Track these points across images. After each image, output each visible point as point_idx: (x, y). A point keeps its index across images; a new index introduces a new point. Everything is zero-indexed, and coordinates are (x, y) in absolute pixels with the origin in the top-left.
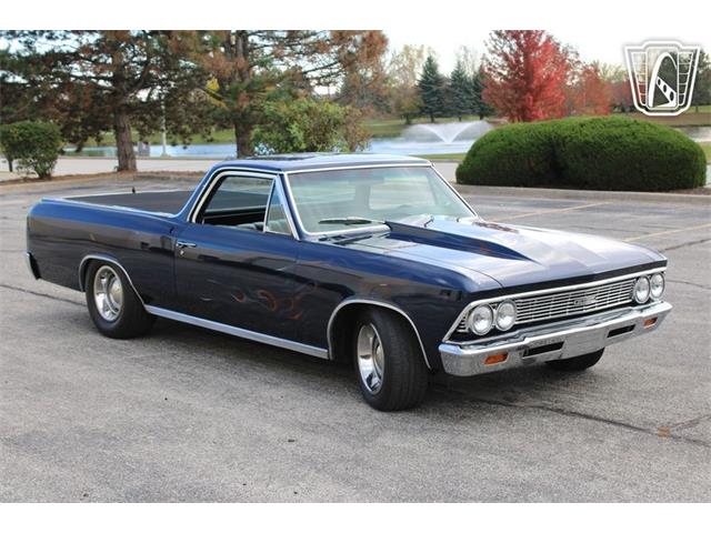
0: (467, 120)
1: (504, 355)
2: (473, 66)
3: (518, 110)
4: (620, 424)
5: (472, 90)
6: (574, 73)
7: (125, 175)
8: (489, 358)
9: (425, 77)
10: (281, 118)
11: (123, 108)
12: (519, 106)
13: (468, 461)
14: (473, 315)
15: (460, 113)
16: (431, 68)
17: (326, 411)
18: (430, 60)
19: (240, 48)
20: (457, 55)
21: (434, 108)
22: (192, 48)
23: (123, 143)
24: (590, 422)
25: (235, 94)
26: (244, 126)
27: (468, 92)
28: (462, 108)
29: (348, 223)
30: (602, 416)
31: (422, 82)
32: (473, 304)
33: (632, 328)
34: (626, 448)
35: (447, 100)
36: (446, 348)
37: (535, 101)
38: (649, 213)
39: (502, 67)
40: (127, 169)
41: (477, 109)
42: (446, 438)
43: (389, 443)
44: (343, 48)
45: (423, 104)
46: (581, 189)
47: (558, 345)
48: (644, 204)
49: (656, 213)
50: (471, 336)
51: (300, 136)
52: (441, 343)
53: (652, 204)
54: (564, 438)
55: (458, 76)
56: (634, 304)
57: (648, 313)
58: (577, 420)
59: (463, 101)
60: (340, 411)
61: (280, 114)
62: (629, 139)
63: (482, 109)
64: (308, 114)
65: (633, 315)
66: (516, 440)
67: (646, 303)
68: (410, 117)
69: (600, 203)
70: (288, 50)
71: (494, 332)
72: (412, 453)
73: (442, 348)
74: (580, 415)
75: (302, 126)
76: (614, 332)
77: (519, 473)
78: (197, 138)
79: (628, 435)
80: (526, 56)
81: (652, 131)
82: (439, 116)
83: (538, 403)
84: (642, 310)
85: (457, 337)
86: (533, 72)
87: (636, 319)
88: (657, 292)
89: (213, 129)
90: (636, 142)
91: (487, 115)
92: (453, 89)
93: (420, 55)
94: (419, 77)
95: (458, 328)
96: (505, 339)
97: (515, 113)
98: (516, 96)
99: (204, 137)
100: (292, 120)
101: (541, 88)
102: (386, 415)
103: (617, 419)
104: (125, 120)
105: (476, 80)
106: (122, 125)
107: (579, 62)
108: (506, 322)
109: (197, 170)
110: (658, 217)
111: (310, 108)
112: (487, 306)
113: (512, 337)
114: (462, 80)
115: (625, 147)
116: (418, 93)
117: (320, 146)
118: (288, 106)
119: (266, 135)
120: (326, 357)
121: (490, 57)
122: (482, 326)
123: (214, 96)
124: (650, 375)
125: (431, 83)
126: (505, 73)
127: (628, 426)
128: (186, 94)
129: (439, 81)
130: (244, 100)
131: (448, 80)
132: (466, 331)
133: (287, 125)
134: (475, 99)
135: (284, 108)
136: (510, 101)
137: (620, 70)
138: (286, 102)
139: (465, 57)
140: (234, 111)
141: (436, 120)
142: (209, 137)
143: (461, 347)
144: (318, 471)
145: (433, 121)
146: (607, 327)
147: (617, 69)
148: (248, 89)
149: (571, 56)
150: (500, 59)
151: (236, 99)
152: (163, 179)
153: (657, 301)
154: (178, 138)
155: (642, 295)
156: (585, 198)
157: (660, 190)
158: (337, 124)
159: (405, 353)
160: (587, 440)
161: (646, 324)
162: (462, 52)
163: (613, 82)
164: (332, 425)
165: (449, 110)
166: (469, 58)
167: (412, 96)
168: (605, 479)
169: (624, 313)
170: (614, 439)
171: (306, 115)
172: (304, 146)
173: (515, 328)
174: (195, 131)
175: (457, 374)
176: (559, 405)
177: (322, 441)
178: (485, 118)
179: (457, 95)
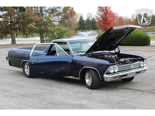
0: (90, 31)
1: (116, 77)
2: (91, 18)
3: (104, 28)
4: (139, 91)
5: (91, 23)
6: (117, 19)
7: (14, 45)
8: (113, 78)
9: (80, 21)
10: (52, 31)
11: (13, 29)
12: (104, 27)
13: (111, 97)
14: (110, 69)
15: (88, 29)
16: (81, 18)
17: (80, 90)
18: (81, 16)
19: (41, 14)
20: (87, 15)
21: (82, 28)
22: (30, 15)
23: (13, 37)
24: (133, 90)
25: (40, 25)
26: (42, 32)
27: (90, 24)
28: (89, 28)
29: (82, 52)
30: (135, 89)
31: (79, 22)
32: (110, 67)
33: (140, 72)
34: (141, 94)
35: (85, 26)
36: (105, 76)
37: (108, 26)
38: (138, 51)
39: (100, 18)
40: (14, 43)
41: (93, 28)
42: (105, 93)
43: (95, 94)
44: (65, 14)
45: (79, 27)
46: (122, 46)
47: (126, 75)
48: (137, 49)
49: (140, 51)
50: (110, 73)
51: (57, 35)
52: (104, 75)
53: (139, 49)
54: (129, 93)
55: (88, 20)
56: (140, 67)
57: (143, 69)
58: (130, 90)
59: (89, 26)
60: (83, 90)
61: (51, 30)
62: (133, 35)
63: (94, 28)
64: (58, 30)
65: (141, 69)
66: (119, 94)
67: (143, 67)
68: (77, 30)
69: (127, 49)
70: (52, 15)
71: (114, 72)
72: (100, 96)
73: (104, 76)
74: (131, 89)
75: (57, 32)
76: (137, 73)
77: (121, 98)
78: (30, 36)
79: (141, 92)
80: (106, 15)
81: (138, 33)
82: (84, 30)
83: (122, 87)
84: (142, 69)
85: (107, 73)
86: (108, 19)
87: (141, 70)
88: (145, 65)
89: (33, 34)
90: (135, 35)
91: (95, 29)
92: (87, 23)
93: (78, 15)
94: (78, 21)
95: (107, 72)
96: (116, 74)
97: (103, 29)
98: (104, 25)
99: (31, 35)
100: (54, 31)
101: (109, 23)
102: (92, 90)
103: (138, 90)
104: (13, 32)
105: (92, 21)
106: (12, 33)
107: (118, 17)
108: (116, 71)
109: (31, 43)
110: (141, 52)
111: (58, 28)
112: (113, 67)
113: (118, 74)
114: (89, 21)
115: (132, 36)
116: (78, 24)
117: (61, 37)
118: (53, 28)
119: (48, 35)
120: (79, 79)
121: (97, 15)
122: (112, 71)
123: (35, 26)
124: (144, 82)
125: (81, 22)
126: (101, 19)
127: (141, 91)
128: (27, 25)
129: (83, 21)
130: (43, 27)
131: (85, 21)
132: (109, 72)
133: (53, 32)
134: (92, 26)
135: (52, 28)
136: (102, 26)
137: (127, 18)
138: (53, 27)
139: (89, 15)
140: (40, 29)
141: (83, 31)
142: (33, 35)
143: (108, 75)
144: (83, 99)
145: (82, 31)
146: (136, 72)
147: (126, 18)
148: (43, 24)
149: (116, 15)
150: (100, 16)
151: (41, 26)
152: (23, 45)
153: (145, 67)
154: (25, 36)
155: (142, 66)
156: (123, 48)
157: (140, 46)
158: (65, 32)
159: (96, 77)
160: (133, 93)
161: (143, 71)
162: (89, 14)
163: (125, 21)
164: (82, 92)
165: (86, 28)
166: (90, 16)
167: (77, 25)
168: (138, 99)
169: (139, 69)
170: (138, 93)
171: (57, 30)
172: (57, 37)
173: (118, 72)
174: (29, 34)
175: (107, 81)
176: (126, 88)
177: (81, 94)
178: (95, 30)
179: (88, 25)
